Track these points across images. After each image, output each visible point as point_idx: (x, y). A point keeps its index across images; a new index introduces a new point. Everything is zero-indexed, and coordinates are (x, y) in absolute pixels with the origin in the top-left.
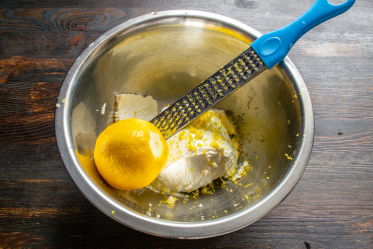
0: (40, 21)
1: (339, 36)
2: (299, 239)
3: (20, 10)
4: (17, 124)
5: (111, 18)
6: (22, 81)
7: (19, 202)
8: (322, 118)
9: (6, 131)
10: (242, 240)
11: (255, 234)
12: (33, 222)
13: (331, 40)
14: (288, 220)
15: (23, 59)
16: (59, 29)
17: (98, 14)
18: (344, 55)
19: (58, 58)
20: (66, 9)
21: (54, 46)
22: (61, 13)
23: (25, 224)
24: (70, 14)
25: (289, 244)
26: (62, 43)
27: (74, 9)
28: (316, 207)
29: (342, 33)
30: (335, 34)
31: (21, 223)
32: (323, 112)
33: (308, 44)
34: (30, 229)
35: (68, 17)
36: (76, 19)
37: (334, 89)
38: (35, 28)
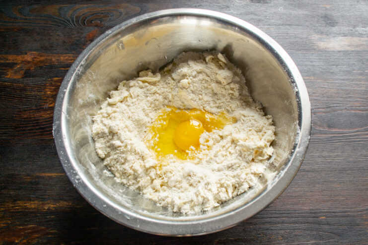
0: (56, 17)
1: (351, 30)
2: (311, 230)
3: (36, 6)
4: (33, 119)
5: (126, 14)
6: (38, 77)
7: (34, 196)
8: (335, 111)
9: (22, 126)
10: (255, 232)
11: (267, 226)
12: (48, 216)
13: (344, 34)
14: (299, 212)
15: (39, 55)
16: (74, 25)
17: (113, 10)
18: (356, 49)
19: (73, 54)
20: (82, 5)
21: (70, 42)
22: (77, 9)
23: (40, 217)
24: (86, 11)
25: (301, 235)
26: (77, 38)
27: (90, 5)
28: (328, 198)
29: (354, 27)
30: (347, 28)
31: (37, 216)
32: (335, 105)
33: (321, 38)
34: (46, 222)
35: (83, 13)
36: (92, 15)
37: (347, 82)
38: (52, 24)
